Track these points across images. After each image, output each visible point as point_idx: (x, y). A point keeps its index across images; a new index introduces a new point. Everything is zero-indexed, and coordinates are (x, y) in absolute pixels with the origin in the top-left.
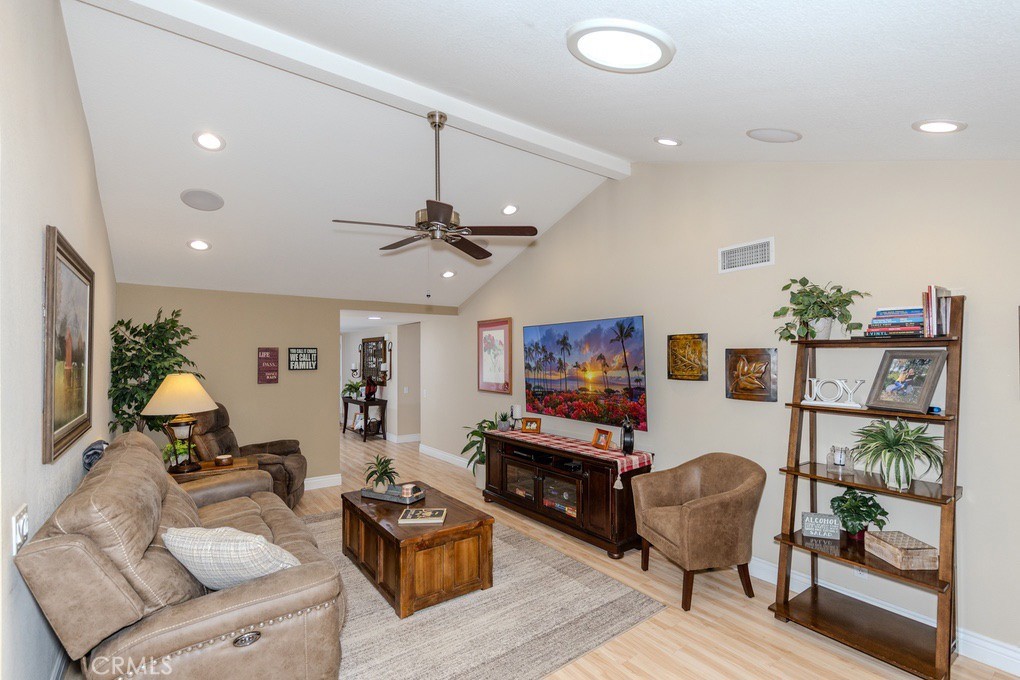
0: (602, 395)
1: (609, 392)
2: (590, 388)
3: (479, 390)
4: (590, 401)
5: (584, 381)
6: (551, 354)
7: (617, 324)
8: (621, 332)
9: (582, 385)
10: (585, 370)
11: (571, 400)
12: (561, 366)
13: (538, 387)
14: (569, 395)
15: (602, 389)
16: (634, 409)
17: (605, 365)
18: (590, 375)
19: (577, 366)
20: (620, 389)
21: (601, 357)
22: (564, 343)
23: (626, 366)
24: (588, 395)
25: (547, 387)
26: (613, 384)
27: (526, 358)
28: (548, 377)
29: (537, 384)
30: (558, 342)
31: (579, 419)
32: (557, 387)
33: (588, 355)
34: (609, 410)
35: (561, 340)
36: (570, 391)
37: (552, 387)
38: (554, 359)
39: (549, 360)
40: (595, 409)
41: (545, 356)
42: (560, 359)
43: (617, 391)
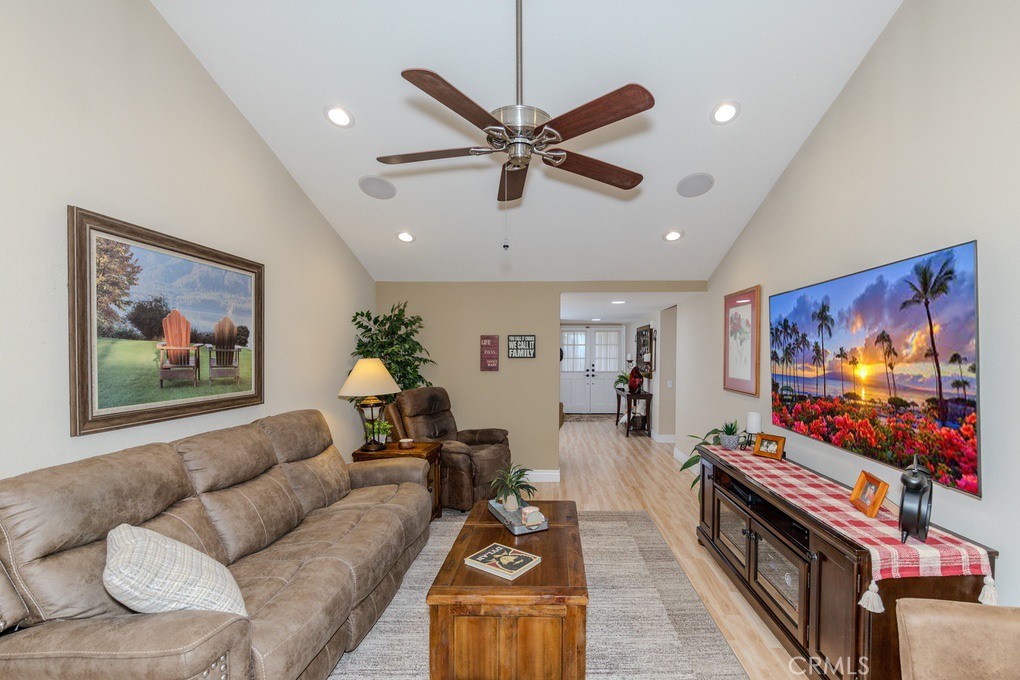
0: (884, 408)
1: (897, 405)
2: (863, 394)
3: (724, 388)
4: (863, 417)
5: (854, 381)
6: (804, 336)
7: (917, 268)
8: (925, 285)
9: (849, 389)
10: (854, 362)
11: (832, 412)
12: (818, 356)
13: (788, 389)
14: (829, 404)
15: (883, 397)
16: (949, 442)
17: (890, 352)
18: (863, 371)
19: (842, 355)
20: (919, 401)
21: (883, 338)
22: (823, 317)
23: (932, 354)
24: (859, 406)
25: (799, 388)
26: (905, 389)
27: (772, 343)
28: (800, 373)
29: (785, 384)
30: (814, 316)
31: (844, 446)
32: (812, 390)
34: (895, 437)
35: (818, 312)
36: (828, 398)
37: (806, 390)
38: (808, 345)
39: (801, 346)
40: (871, 433)
41: (797, 340)
42: (816, 343)
43: (913, 404)
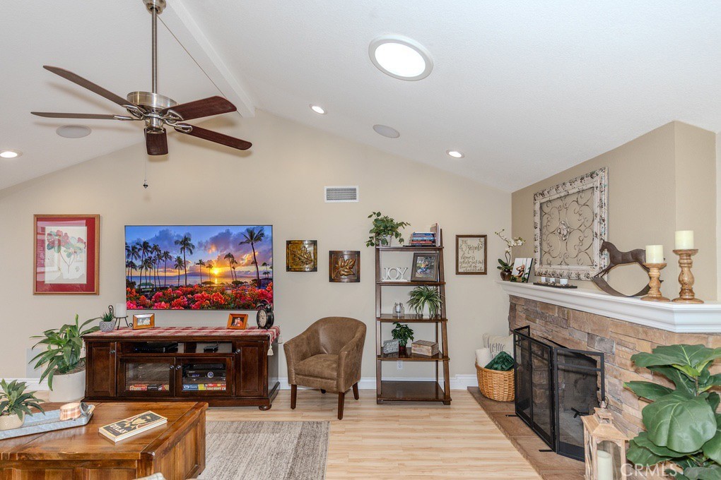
0: (229, 286)
1: (237, 284)
2: (216, 281)
4: (216, 292)
5: (210, 276)
6: (166, 254)
7: (248, 230)
8: (252, 236)
10: (210, 267)
11: (192, 293)
12: (180, 264)
13: (146, 284)
14: (189, 289)
15: (230, 281)
16: (262, 294)
17: (233, 261)
18: (216, 271)
19: (201, 263)
20: (249, 281)
21: (229, 256)
22: (185, 243)
23: (255, 263)
24: (213, 287)
26: (241, 277)
27: (128, 256)
29: (144, 281)
30: (176, 242)
31: (202, 308)
33: (213, 254)
34: (236, 297)
35: (181, 240)
36: (190, 286)
37: (167, 283)
38: (171, 258)
39: (164, 258)
40: (221, 298)
41: (158, 255)
42: (179, 258)
43: (246, 282)
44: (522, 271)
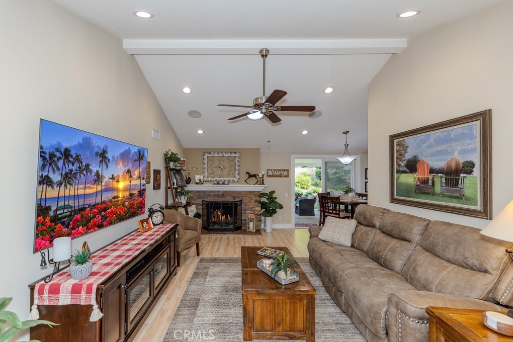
0: (128, 198)
1: (131, 195)
2: (121, 195)
4: (120, 205)
5: (117, 190)
6: (87, 166)
7: (138, 150)
8: (139, 156)
9: (115, 194)
10: (118, 181)
11: (105, 210)
12: (98, 178)
13: (64, 207)
14: (104, 206)
15: (127, 194)
19: (113, 178)
22: (103, 156)
23: (140, 177)
24: (119, 201)
25: (77, 204)
28: (81, 192)
29: (61, 204)
30: (97, 154)
32: (92, 201)
35: (100, 152)
36: (105, 202)
37: (86, 203)
38: (91, 171)
39: (85, 172)
40: (122, 210)
41: (79, 167)
42: (98, 171)
43: (135, 194)
44: (200, 180)
